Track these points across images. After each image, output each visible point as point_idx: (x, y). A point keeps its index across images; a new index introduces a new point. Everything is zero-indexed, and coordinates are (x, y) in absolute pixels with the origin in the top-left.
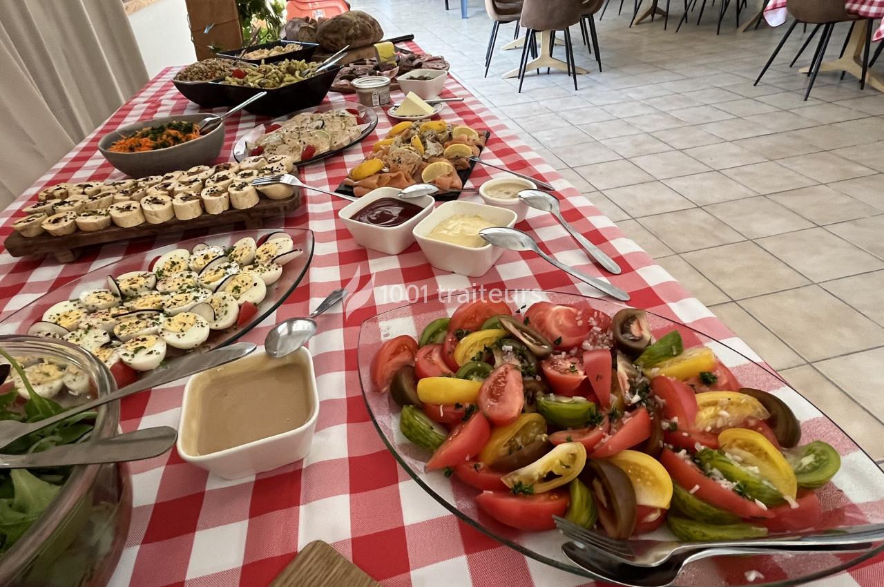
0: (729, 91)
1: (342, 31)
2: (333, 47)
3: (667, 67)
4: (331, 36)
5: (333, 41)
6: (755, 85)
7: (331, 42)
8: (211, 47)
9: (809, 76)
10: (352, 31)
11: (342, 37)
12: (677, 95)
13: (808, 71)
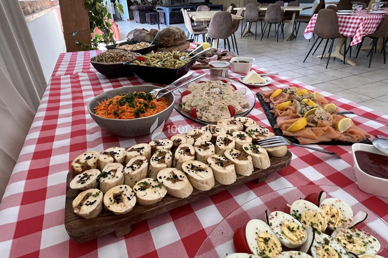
0: (295, 65)
1: (172, 36)
2: (166, 44)
3: (265, 54)
4: (166, 39)
5: (167, 41)
6: (304, 62)
7: (166, 42)
8: (77, 43)
9: (322, 59)
10: (177, 36)
11: (172, 39)
12: (275, 66)
13: (321, 57)
